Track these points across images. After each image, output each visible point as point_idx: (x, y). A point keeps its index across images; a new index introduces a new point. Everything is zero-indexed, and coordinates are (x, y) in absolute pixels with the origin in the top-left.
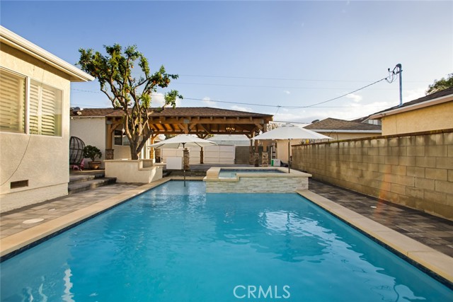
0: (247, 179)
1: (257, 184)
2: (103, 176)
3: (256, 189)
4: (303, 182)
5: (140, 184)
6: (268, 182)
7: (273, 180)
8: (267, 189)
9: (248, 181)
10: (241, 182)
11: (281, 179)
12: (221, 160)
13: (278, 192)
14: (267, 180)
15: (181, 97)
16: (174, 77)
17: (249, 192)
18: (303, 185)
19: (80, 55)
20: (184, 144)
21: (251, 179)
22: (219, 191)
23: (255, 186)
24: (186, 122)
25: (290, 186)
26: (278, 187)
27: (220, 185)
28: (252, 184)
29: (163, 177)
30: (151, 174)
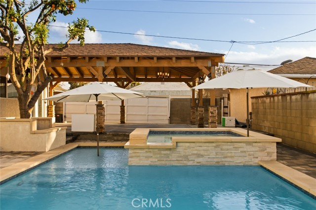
0: (188, 144)
1: (202, 153)
3: (200, 160)
4: (268, 150)
5: (34, 154)
6: (218, 150)
7: (224, 147)
8: (216, 160)
9: (189, 147)
10: (179, 149)
11: (236, 145)
12: (150, 118)
13: (231, 164)
14: (216, 147)
15: (92, 29)
17: (190, 163)
18: (268, 153)
20: (97, 95)
21: (193, 145)
22: (147, 162)
23: (199, 156)
24: (100, 64)
25: (249, 155)
26: (232, 157)
27: (149, 154)
28: (195, 152)
29: (67, 142)
30: (49, 138)
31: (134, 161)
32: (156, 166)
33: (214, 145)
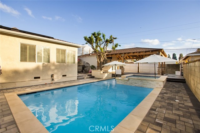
0: (132, 80)
1: (137, 83)
2: (91, 75)
3: (136, 85)
4: (160, 84)
5: (101, 79)
6: (142, 82)
7: (144, 81)
8: (141, 85)
9: (133, 80)
10: (130, 81)
11: (148, 81)
13: (146, 87)
14: (141, 81)
15: (120, 46)
16: (115, 39)
17: (133, 85)
18: (160, 85)
19: (84, 38)
20: (115, 64)
21: (134, 80)
22: (121, 84)
23: (136, 83)
24: (123, 55)
25: (152, 85)
26: (146, 85)
27: (122, 81)
28: (134, 82)
29: (112, 77)
30: (104, 75)
31: (118, 83)
32: (123, 85)
33: (140, 80)
